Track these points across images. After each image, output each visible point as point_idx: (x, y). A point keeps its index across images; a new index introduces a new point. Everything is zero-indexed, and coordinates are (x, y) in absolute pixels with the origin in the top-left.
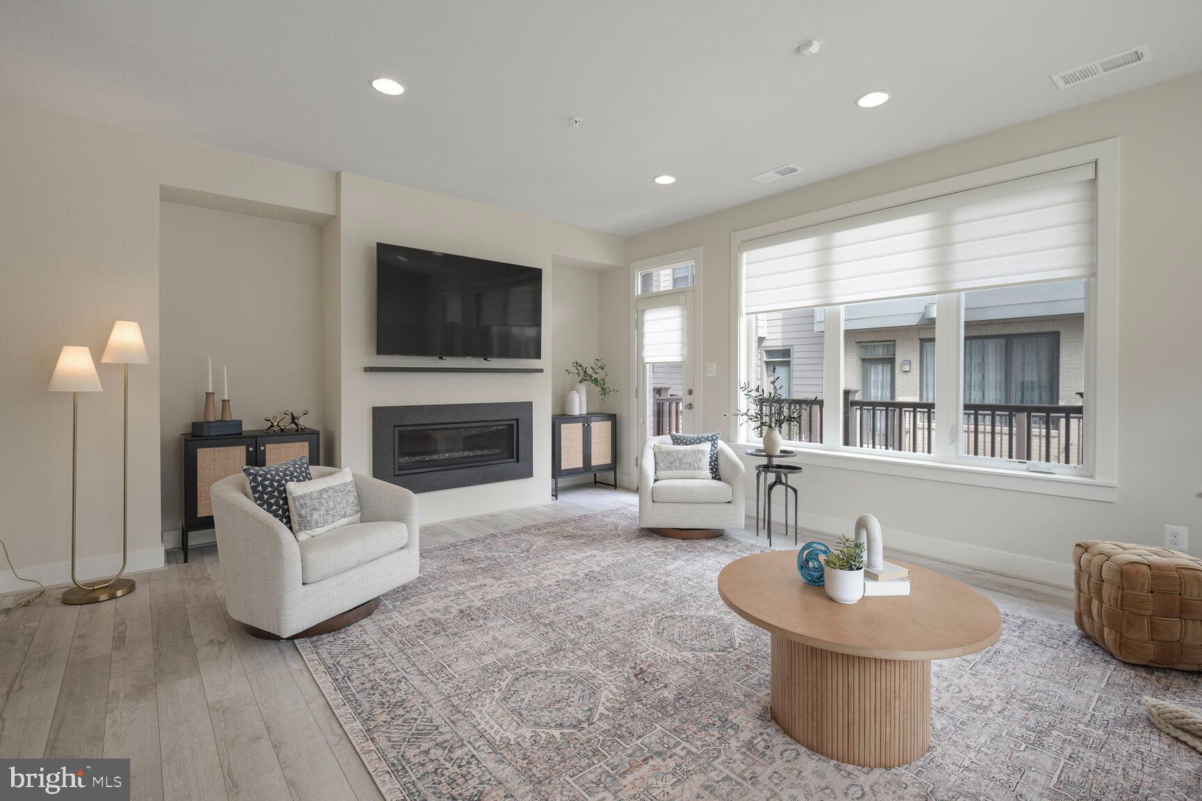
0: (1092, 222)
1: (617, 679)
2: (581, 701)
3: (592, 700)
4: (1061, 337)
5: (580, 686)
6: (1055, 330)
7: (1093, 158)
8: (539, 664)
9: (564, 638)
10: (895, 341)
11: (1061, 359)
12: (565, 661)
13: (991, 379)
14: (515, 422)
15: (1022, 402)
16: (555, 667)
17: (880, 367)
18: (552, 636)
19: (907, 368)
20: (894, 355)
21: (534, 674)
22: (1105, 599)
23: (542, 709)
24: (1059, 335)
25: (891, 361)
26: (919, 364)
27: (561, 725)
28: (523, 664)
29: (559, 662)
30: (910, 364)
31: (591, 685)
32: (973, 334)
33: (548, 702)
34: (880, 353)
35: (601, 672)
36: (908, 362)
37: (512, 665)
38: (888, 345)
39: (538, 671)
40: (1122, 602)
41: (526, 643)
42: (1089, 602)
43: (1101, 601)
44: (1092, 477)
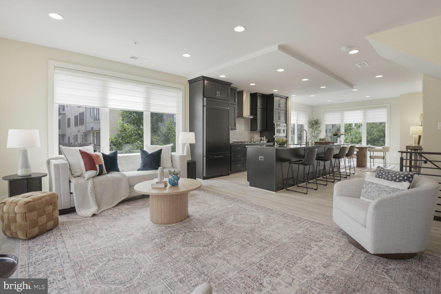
1: (173, 245)
2: (188, 238)
3: (184, 238)
5: (187, 242)
8: (204, 250)
9: (193, 264)
12: (192, 251)
16: (196, 249)
18: (199, 265)
21: (205, 246)
23: (200, 235)
27: (194, 232)
28: (210, 250)
29: (195, 251)
31: (183, 242)
33: (198, 237)
35: (178, 247)
37: (215, 249)
39: (203, 247)
41: (211, 260)
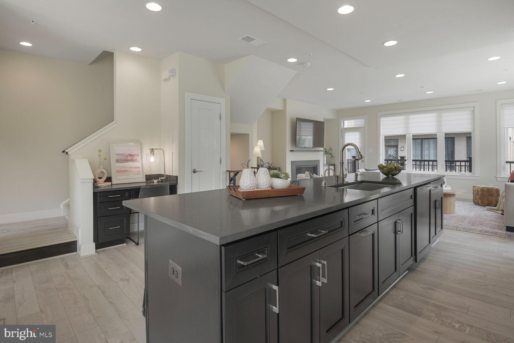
0: (473, 119)
4: (455, 139)
6: (453, 136)
7: (474, 106)
10: (398, 139)
11: (455, 146)
13: (432, 153)
14: (316, 166)
15: (448, 159)
17: (392, 148)
19: (402, 149)
20: (398, 144)
22: (479, 195)
24: (454, 139)
25: (397, 146)
30: (404, 148)
32: (426, 137)
34: (392, 143)
38: (395, 141)
40: (482, 195)
42: (476, 196)
43: (478, 195)
44: (474, 175)
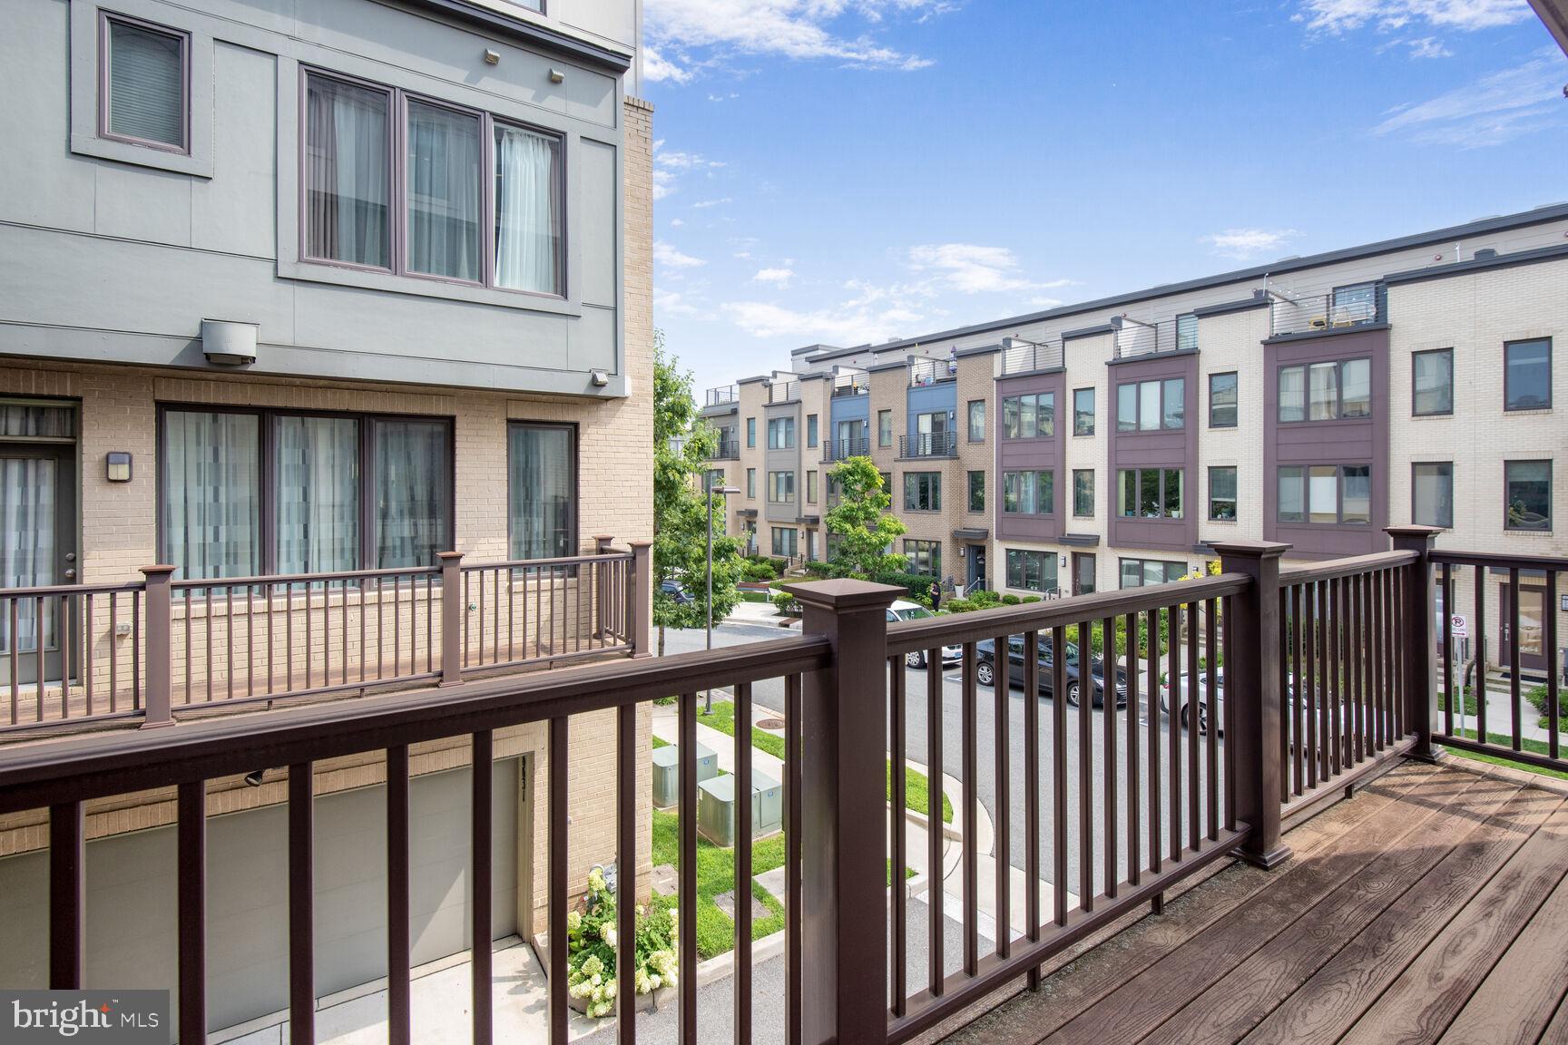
26: (153, 463)
36: (127, 457)
